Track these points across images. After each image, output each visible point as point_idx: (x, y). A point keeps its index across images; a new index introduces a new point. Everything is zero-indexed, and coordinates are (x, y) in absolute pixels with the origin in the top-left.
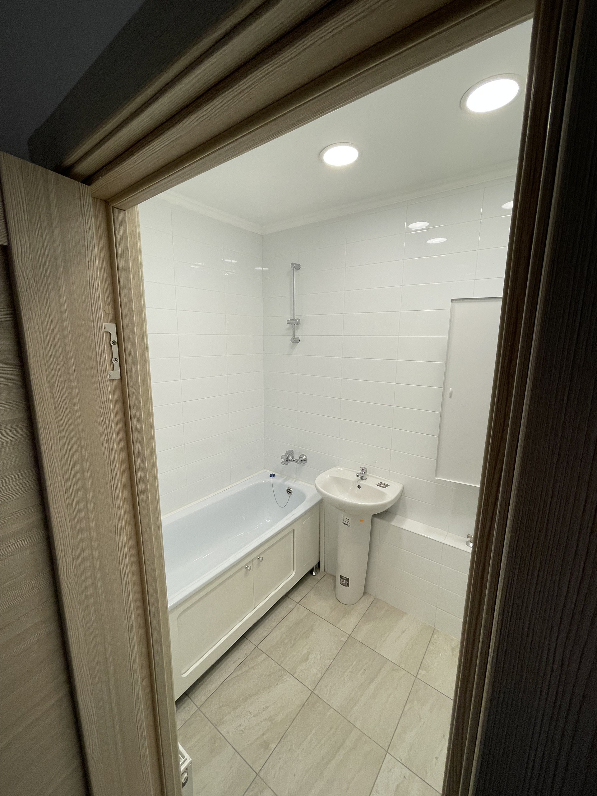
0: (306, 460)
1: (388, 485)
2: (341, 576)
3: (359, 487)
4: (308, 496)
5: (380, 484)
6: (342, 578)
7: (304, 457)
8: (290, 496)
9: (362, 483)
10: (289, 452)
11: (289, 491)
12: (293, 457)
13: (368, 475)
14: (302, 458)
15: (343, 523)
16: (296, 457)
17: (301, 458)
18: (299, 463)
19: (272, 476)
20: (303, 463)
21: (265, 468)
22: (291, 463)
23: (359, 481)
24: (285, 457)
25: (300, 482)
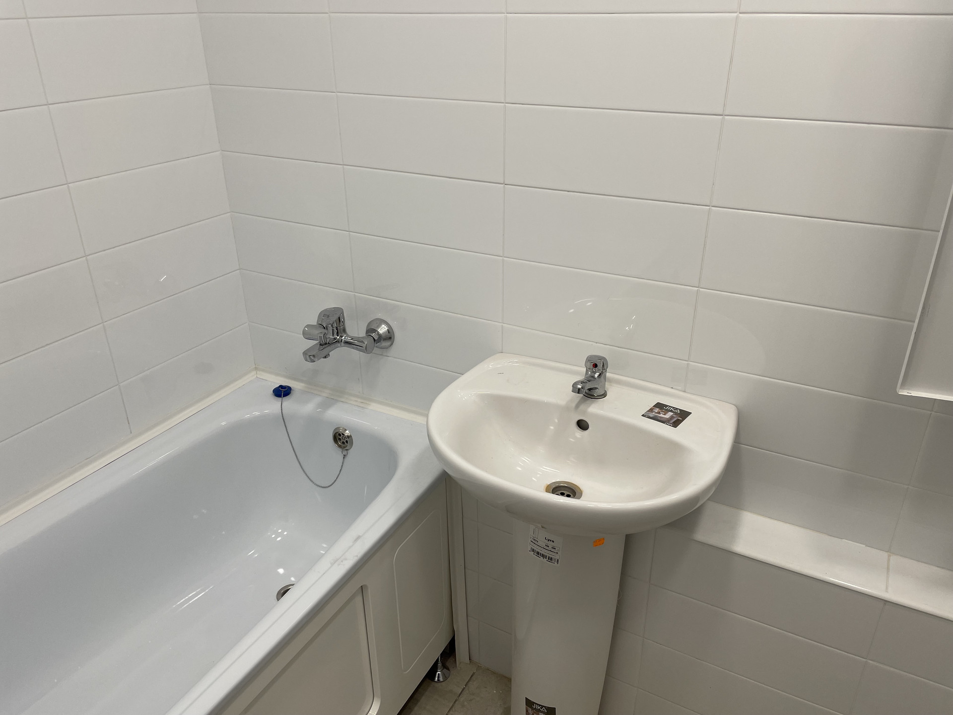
0: (389, 337)
1: (684, 415)
2: (529, 703)
3: (582, 425)
4: (407, 457)
5: (657, 410)
6: (532, 708)
7: (383, 329)
8: (345, 452)
9: (595, 410)
10: (325, 314)
11: (341, 439)
12: (344, 331)
13: (611, 381)
14: (374, 331)
15: (533, 550)
16: (355, 329)
17: (370, 331)
18: (366, 350)
19: (282, 392)
20: (381, 348)
21: (256, 369)
22: (339, 353)
23: (582, 407)
24: (317, 332)
25: (374, 407)
